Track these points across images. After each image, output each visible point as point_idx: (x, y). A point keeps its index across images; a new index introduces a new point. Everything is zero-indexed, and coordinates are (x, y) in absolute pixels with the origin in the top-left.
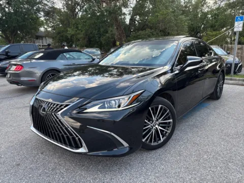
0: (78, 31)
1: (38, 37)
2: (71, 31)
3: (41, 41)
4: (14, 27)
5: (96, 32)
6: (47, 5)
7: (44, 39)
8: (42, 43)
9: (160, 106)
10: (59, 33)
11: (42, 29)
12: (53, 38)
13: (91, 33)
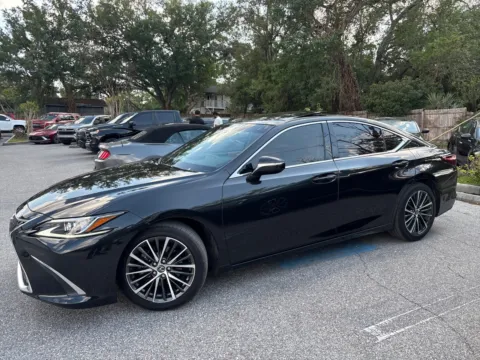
0: (269, 85)
1: (209, 96)
2: (256, 85)
3: (213, 102)
4: (171, 79)
5: (300, 85)
6: (226, 39)
7: (219, 98)
8: (216, 105)
9: (168, 239)
10: (239, 88)
11: (221, 80)
12: (232, 97)
13: (293, 87)
